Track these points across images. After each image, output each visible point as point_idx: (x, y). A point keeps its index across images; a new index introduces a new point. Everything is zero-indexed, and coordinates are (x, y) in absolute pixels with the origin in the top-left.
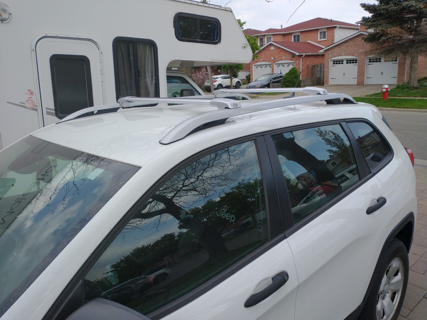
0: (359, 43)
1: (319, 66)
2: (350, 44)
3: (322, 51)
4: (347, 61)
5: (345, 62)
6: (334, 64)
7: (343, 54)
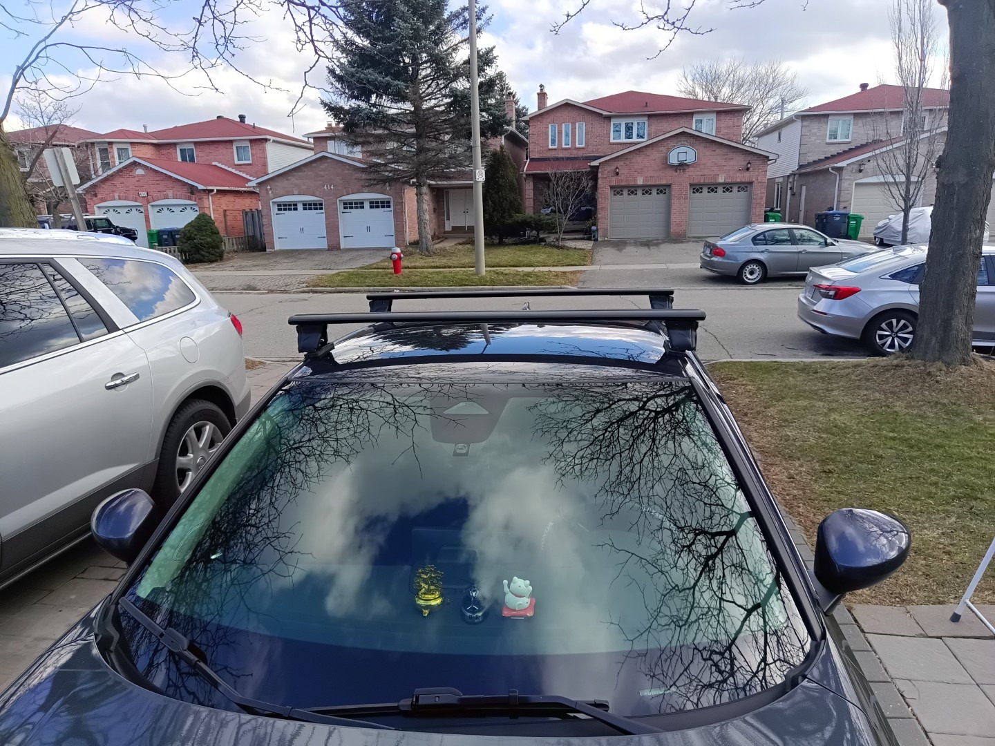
0: (320, 173)
1: (250, 214)
2: (305, 173)
3: (250, 184)
4: (304, 205)
5: (300, 207)
6: (279, 210)
7: (296, 192)
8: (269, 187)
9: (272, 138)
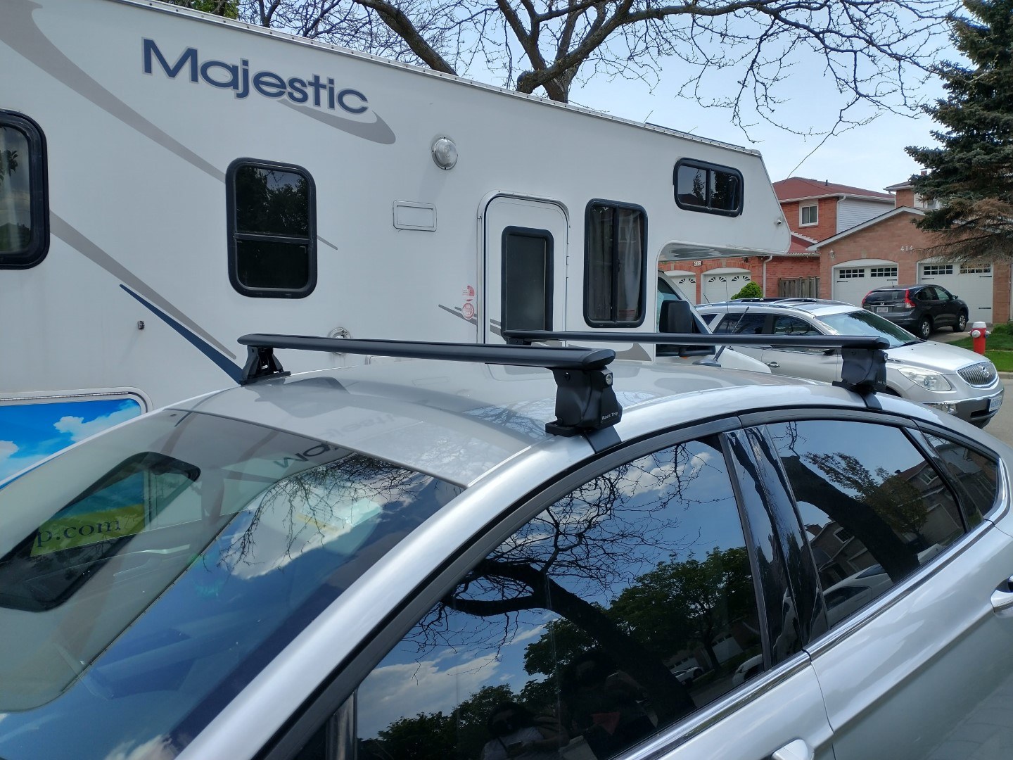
0: (897, 232)
1: (807, 282)
2: (880, 232)
3: (812, 249)
4: (873, 270)
5: (868, 273)
7: (864, 256)
8: (832, 251)
9: (845, 195)
